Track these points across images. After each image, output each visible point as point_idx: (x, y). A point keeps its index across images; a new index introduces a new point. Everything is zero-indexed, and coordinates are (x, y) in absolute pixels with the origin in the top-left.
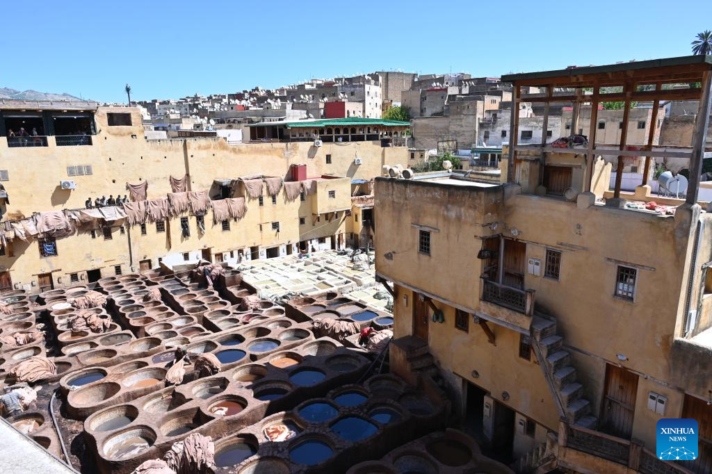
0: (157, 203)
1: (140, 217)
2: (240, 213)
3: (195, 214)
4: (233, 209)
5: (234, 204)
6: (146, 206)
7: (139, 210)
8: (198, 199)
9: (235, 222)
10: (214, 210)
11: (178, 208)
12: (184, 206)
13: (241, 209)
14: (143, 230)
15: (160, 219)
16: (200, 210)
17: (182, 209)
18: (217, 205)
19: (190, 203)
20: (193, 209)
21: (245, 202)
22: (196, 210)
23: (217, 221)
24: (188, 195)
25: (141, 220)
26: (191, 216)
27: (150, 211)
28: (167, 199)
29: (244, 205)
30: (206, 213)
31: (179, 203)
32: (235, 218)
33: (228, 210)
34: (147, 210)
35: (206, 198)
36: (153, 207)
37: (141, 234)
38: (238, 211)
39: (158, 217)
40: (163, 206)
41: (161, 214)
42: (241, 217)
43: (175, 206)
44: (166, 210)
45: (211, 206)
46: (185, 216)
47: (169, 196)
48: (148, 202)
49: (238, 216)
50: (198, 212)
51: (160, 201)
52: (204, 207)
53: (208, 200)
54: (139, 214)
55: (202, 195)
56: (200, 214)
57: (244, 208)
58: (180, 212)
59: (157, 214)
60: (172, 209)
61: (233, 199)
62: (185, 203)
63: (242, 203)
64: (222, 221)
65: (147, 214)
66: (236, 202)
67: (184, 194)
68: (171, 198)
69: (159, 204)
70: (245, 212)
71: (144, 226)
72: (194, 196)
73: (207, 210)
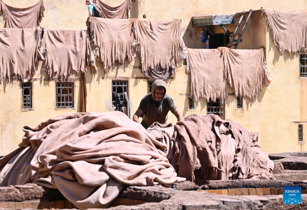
0: (62, 38)
1: (23, 65)
2: (251, 86)
3: (147, 74)
4: (236, 75)
5: (238, 63)
6: (37, 39)
7: (23, 48)
8: (156, 39)
9: (237, 107)
10: (189, 71)
11: (109, 54)
12: (121, 51)
13: (255, 78)
14: (25, 97)
15: (65, 74)
16: (157, 65)
17: (118, 58)
18: (199, 60)
19: (137, 47)
20: (142, 61)
21: (265, 61)
22: (149, 66)
23: (197, 100)
24: (133, 26)
25: (23, 71)
26: (137, 78)
27: (46, 53)
28: (85, 31)
29: (263, 69)
30: (171, 74)
31: (111, 41)
32: (239, 97)
33: (224, 77)
34: (39, 50)
35: (174, 38)
36: (52, 43)
37: (21, 105)
38: (248, 81)
39: (62, 70)
40: (75, 46)
41: (70, 64)
42: (253, 98)
43: (101, 48)
44: (81, 55)
45: (183, 59)
46: (122, 77)
47: (91, 24)
48: (43, 32)
49: (248, 96)
50: (154, 71)
51: (68, 34)
52: (169, 59)
53: (178, 44)
54: (20, 57)
55: (165, 30)
56: (158, 75)
57: (263, 77)
58: (112, 65)
59: (61, 63)
60: (95, 55)
61: (237, 51)
62: (126, 45)
63: (258, 62)
64: (208, 101)
65: (39, 59)
66: (244, 59)
67: (124, 24)
68: (95, 29)
69: (66, 40)
70: (265, 87)
71: (28, 87)
72: (147, 29)
73: (174, 68)
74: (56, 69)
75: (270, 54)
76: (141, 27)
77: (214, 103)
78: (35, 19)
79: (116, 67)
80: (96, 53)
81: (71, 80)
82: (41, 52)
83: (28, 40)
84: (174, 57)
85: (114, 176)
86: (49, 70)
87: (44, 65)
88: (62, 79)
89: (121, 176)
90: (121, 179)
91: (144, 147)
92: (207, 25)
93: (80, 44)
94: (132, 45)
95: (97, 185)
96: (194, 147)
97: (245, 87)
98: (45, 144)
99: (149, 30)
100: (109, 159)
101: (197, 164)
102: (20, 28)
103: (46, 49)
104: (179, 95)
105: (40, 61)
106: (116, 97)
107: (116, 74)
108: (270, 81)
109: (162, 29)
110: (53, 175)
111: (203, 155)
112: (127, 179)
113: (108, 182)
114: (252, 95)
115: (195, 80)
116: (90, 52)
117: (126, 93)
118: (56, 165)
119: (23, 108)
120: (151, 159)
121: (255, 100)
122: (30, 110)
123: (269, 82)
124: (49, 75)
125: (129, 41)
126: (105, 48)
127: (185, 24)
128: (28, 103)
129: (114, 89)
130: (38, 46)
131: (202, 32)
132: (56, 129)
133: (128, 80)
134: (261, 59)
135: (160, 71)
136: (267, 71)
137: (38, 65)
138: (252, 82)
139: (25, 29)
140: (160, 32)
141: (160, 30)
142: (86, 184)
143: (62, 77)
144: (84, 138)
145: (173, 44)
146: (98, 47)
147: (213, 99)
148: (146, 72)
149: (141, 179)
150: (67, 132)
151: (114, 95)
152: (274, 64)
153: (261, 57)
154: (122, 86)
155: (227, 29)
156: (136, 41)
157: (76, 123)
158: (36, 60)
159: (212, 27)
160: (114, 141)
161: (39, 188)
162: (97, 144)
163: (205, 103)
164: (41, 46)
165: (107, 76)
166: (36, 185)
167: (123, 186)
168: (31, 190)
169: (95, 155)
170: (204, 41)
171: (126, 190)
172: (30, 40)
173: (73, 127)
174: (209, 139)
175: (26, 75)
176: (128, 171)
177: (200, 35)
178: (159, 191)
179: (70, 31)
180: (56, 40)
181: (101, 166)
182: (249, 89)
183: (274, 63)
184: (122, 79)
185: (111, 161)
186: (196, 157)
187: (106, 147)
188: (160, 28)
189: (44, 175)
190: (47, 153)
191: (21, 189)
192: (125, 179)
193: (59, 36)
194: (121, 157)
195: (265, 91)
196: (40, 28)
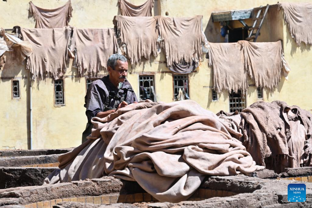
0: (90, 36)
1: (54, 63)
2: (270, 77)
3: (172, 69)
4: (256, 67)
5: (257, 55)
6: (67, 38)
7: (54, 47)
8: (179, 35)
9: (258, 97)
10: (212, 64)
11: (136, 50)
12: (147, 47)
13: (274, 69)
14: (57, 93)
15: (95, 71)
16: (181, 59)
17: (144, 54)
18: (220, 53)
19: (162, 43)
20: (167, 56)
21: (283, 53)
22: (174, 61)
23: (220, 92)
24: (157, 23)
25: (55, 69)
26: (163, 72)
27: (76, 51)
28: (112, 29)
29: (282, 60)
30: (194, 68)
31: (136, 38)
32: (260, 88)
33: (245, 69)
34: (70, 49)
35: (196, 34)
36: (81, 42)
37: (54, 101)
38: (268, 72)
39: (92, 67)
40: (103, 43)
41: (99, 61)
42: (272, 88)
43: (128, 45)
44: (109, 52)
45: (206, 53)
46: (148, 72)
47: (118, 23)
48: (72, 31)
49: (267, 86)
50: (179, 65)
51: (96, 32)
52: (192, 54)
53: (201, 39)
54: (51, 56)
55: (187, 26)
56: (183, 69)
57: (281, 67)
58: (139, 60)
59: (90, 60)
60: (122, 52)
61: (256, 44)
62: (151, 41)
63: (276, 54)
64: (230, 92)
65: (70, 57)
66: (263, 52)
67: (149, 21)
68: (121, 27)
69: (94, 39)
70: (283, 77)
71: (60, 84)
72: (170, 26)
73: (197, 62)
74: (86, 66)
75: (288, 46)
76: (165, 24)
77: (236, 94)
78: (64, 19)
79: (142, 63)
80: (123, 49)
81: (100, 76)
82: (71, 50)
83: (58, 39)
84: (197, 52)
85: (194, 166)
86: (79, 67)
87: (74, 62)
88: (91, 76)
89: (202, 166)
90: (202, 169)
91: (221, 135)
92: (226, 20)
93: (108, 41)
94: (157, 41)
95: (178, 176)
96: (263, 135)
97: (265, 78)
98: (117, 135)
99: (172, 27)
100: (188, 149)
101: (267, 151)
102: (50, 28)
103: (75, 47)
104: (203, 87)
105: (70, 59)
106: (143, 91)
107: (143, 69)
108: (289, 71)
109: (185, 25)
110: (130, 167)
111: (273, 142)
112: (208, 169)
113: (188, 173)
114: (271, 86)
115: (217, 73)
116: (117, 49)
117: (152, 87)
118: (133, 156)
119: (56, 104)
120: (230, 147)
121: (275, 90)
122: (62, 106)
123: (287, 72)
124: (79, 72)
125: (154, 38)
126: (132, 45)
127: (206, 20)
128: (60, 99)
129: (141, 83)
130: (68, 45)
131: (222, 27)
132: (127, 120)
133: (154, 74)
134: (279, 51)
135: (184, 65)
136: (285, 62)
137: (69, 63)
138: (271, 73)
139: (56, 29)
140: (183, 28)
141: (183, 26)
142: (166, 175)
143: (91, 73)
144: (160, 128)
145: (196, 39)
146: (125, 44)
147: (235, 90)
148: (171, 67)
149: (223, 169)
150: (140, 123)
151: (141, 89)
152: (292, 56)
153: (279, 49)
154: (148, 80)
155: (246, 23)
156: (161, 37)
157: (148, 113)
158: (67, 58)
159: (231, 22)
160: (191, 130)
161: (116, 181)
162: (174, 134)
163: (228, 94)
164: (71, 45)
165: (134, 71)
166: (113, 178)
167: (205, 177)
168: (109, 183)
169: (173, 145)
170: (224, 36)
171: (208, 180)
172: (61, 39)
173: (146, 117)
174: (278, 126)
175: (57, 72)
176: (208, 160)
177: (220, 30)
178: (245, 180)
179: (98, 29)
180: (85, 39)
181: (180, 156)
182: (269, 80)
183: (291, 54)
184: (148, 74)
185: (190, 151)
186: (266, 144)
187: (184, 136)
188: (183, 25)
189: (120, 168)
190: (122, 144)
191: (98, 182)
192: (206, 169)
193: (88, 35)
194: (200, 147)
195: (284, 82)
196: (70, 27)
